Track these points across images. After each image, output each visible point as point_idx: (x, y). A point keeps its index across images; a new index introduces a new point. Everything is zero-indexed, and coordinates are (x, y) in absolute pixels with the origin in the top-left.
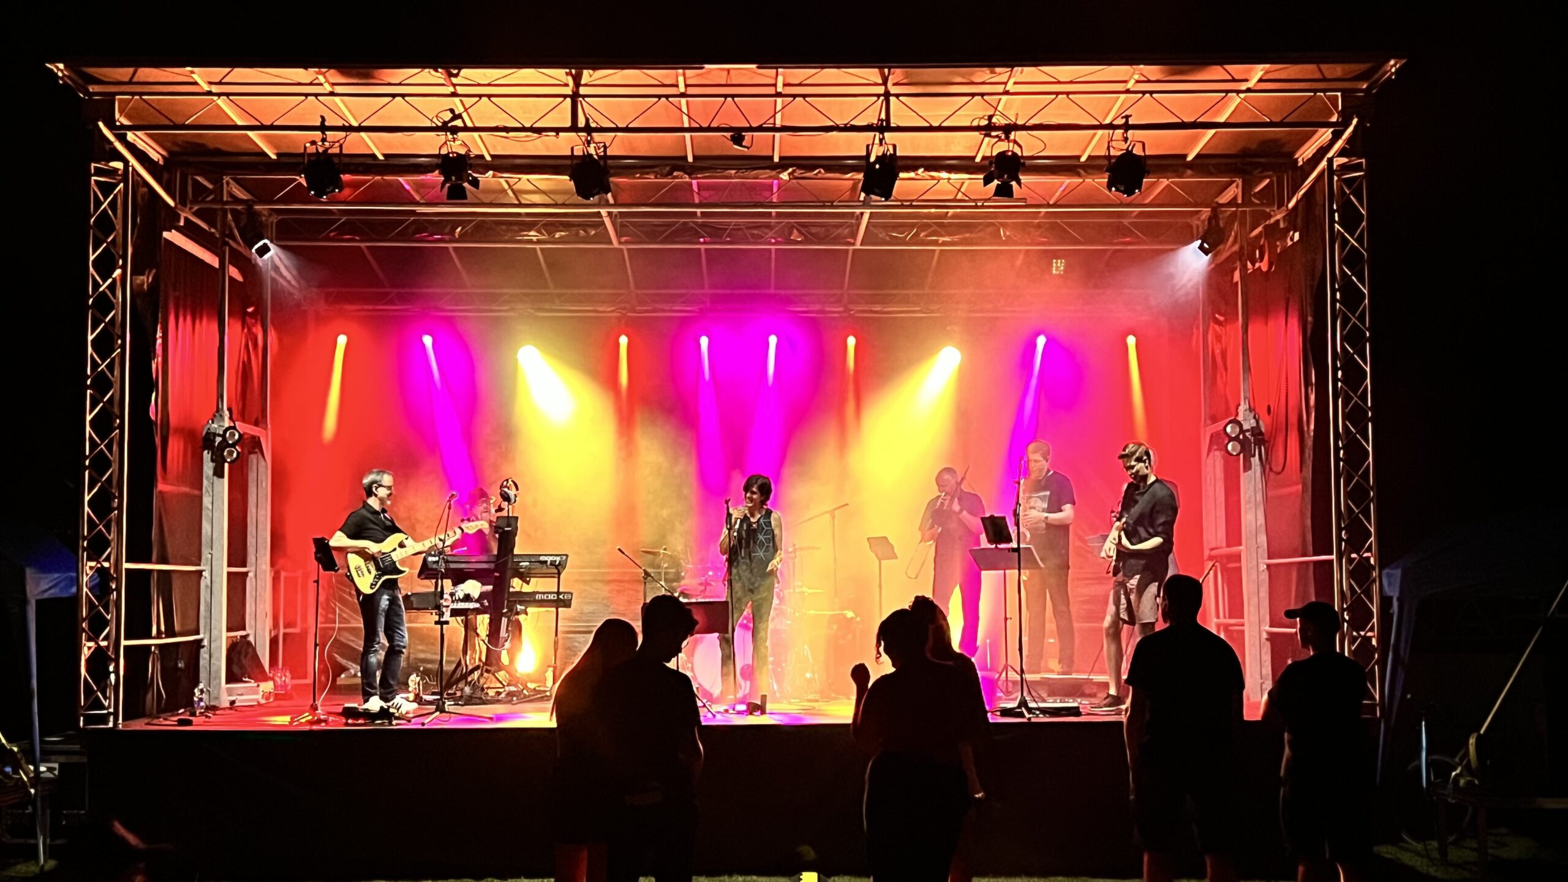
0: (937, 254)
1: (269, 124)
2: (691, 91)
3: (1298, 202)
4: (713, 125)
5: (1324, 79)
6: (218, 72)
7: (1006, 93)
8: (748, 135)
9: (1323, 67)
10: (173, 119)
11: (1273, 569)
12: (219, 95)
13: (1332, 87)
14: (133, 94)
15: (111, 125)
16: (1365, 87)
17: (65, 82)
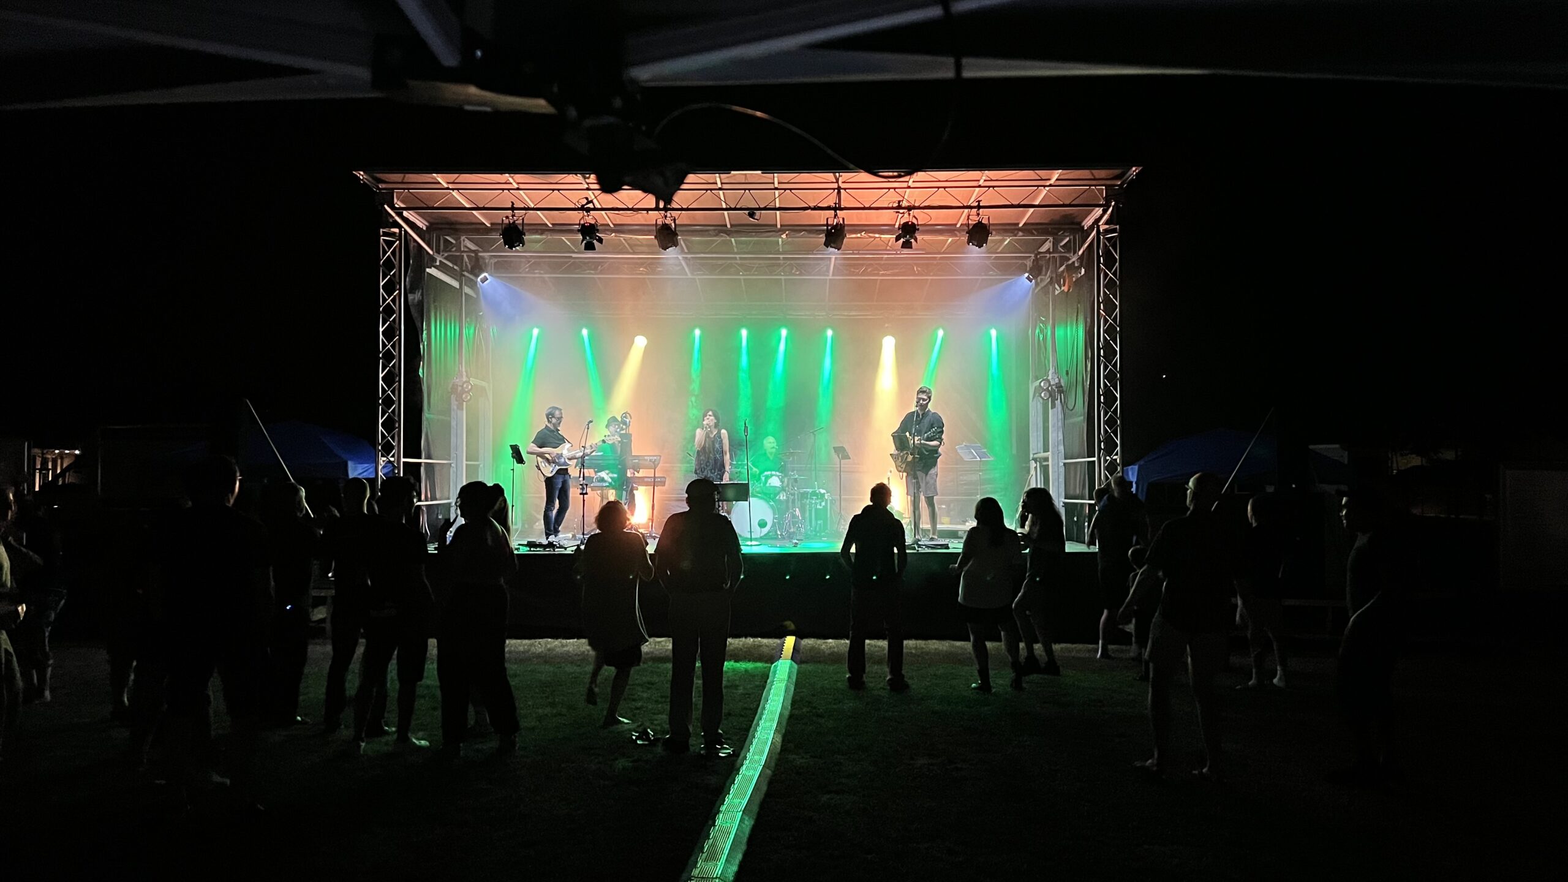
0: (879, 281)
1: (482, 206)
2: (725, 186)
3: (1084, 252)
4: (738, 207)
5: (1095, 179)
6: (453, 177)
7: (909, 187)
8: (758, 212)
9: (1094, 171)
10: (427, 203)
11: (1067, 465)
12: (453, 189)
13: (1098, 184)
14: (404, 189)
15: (393, 208)
16: (1119, 183)
17: (364, 182)
